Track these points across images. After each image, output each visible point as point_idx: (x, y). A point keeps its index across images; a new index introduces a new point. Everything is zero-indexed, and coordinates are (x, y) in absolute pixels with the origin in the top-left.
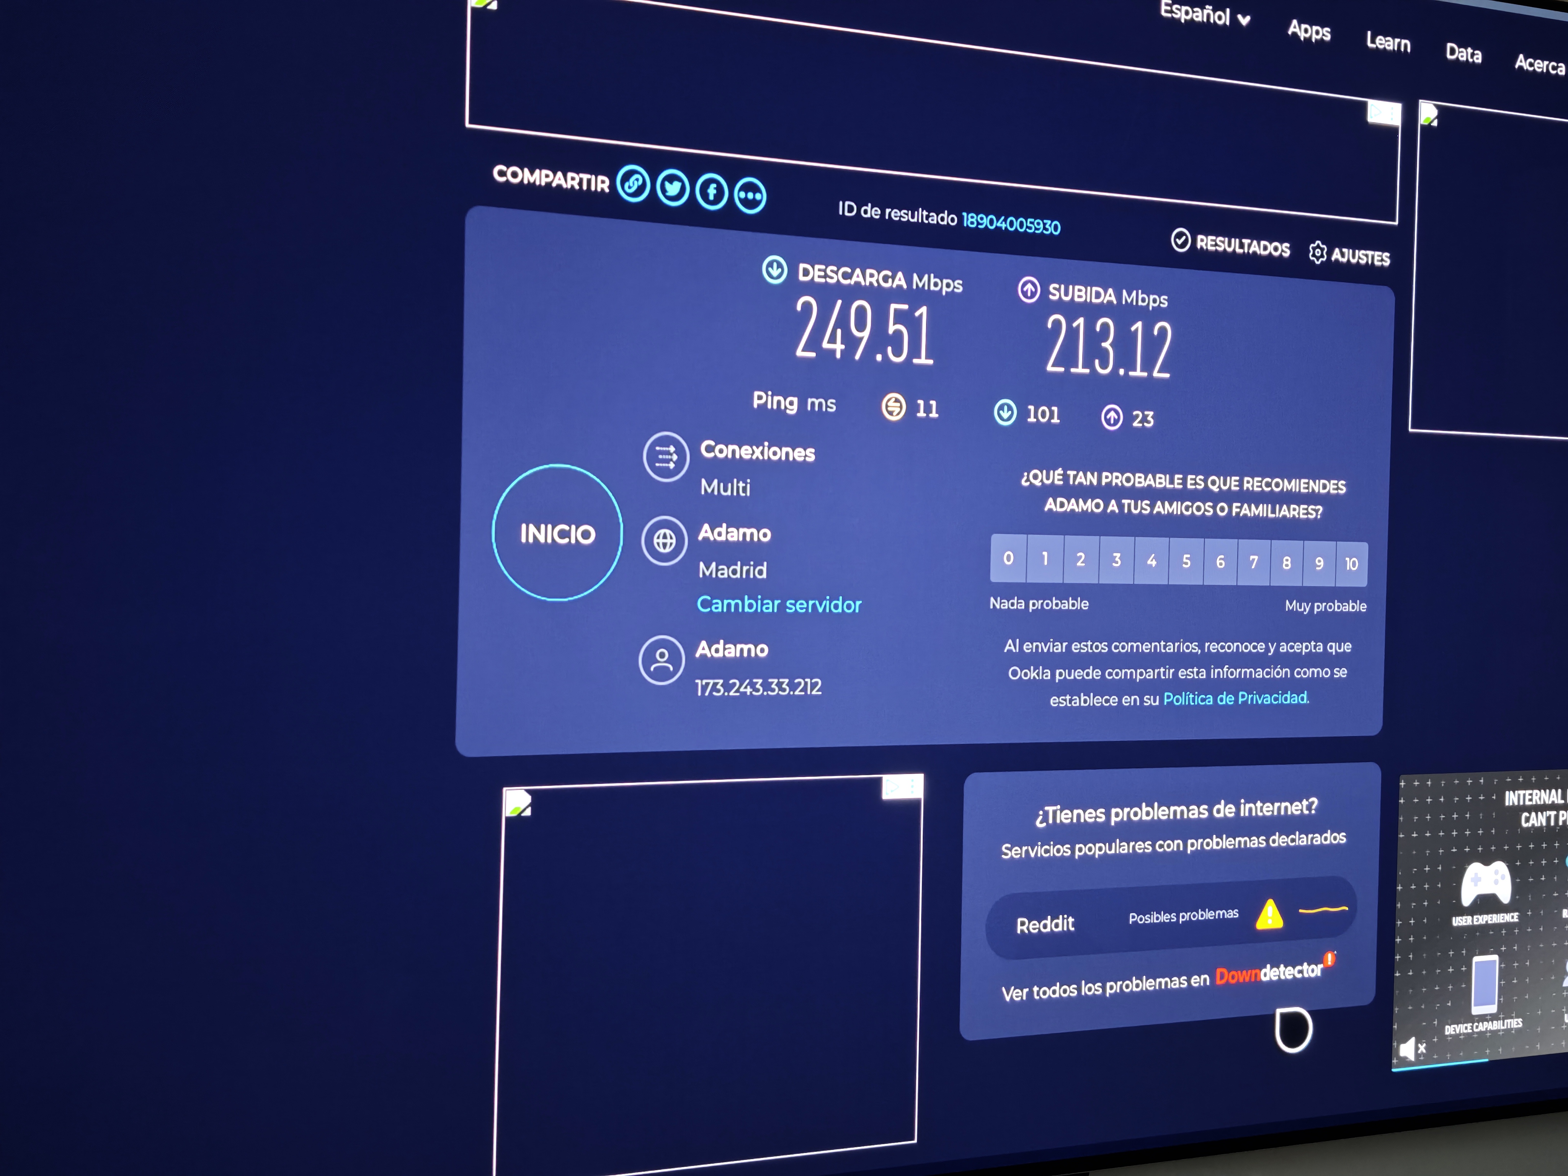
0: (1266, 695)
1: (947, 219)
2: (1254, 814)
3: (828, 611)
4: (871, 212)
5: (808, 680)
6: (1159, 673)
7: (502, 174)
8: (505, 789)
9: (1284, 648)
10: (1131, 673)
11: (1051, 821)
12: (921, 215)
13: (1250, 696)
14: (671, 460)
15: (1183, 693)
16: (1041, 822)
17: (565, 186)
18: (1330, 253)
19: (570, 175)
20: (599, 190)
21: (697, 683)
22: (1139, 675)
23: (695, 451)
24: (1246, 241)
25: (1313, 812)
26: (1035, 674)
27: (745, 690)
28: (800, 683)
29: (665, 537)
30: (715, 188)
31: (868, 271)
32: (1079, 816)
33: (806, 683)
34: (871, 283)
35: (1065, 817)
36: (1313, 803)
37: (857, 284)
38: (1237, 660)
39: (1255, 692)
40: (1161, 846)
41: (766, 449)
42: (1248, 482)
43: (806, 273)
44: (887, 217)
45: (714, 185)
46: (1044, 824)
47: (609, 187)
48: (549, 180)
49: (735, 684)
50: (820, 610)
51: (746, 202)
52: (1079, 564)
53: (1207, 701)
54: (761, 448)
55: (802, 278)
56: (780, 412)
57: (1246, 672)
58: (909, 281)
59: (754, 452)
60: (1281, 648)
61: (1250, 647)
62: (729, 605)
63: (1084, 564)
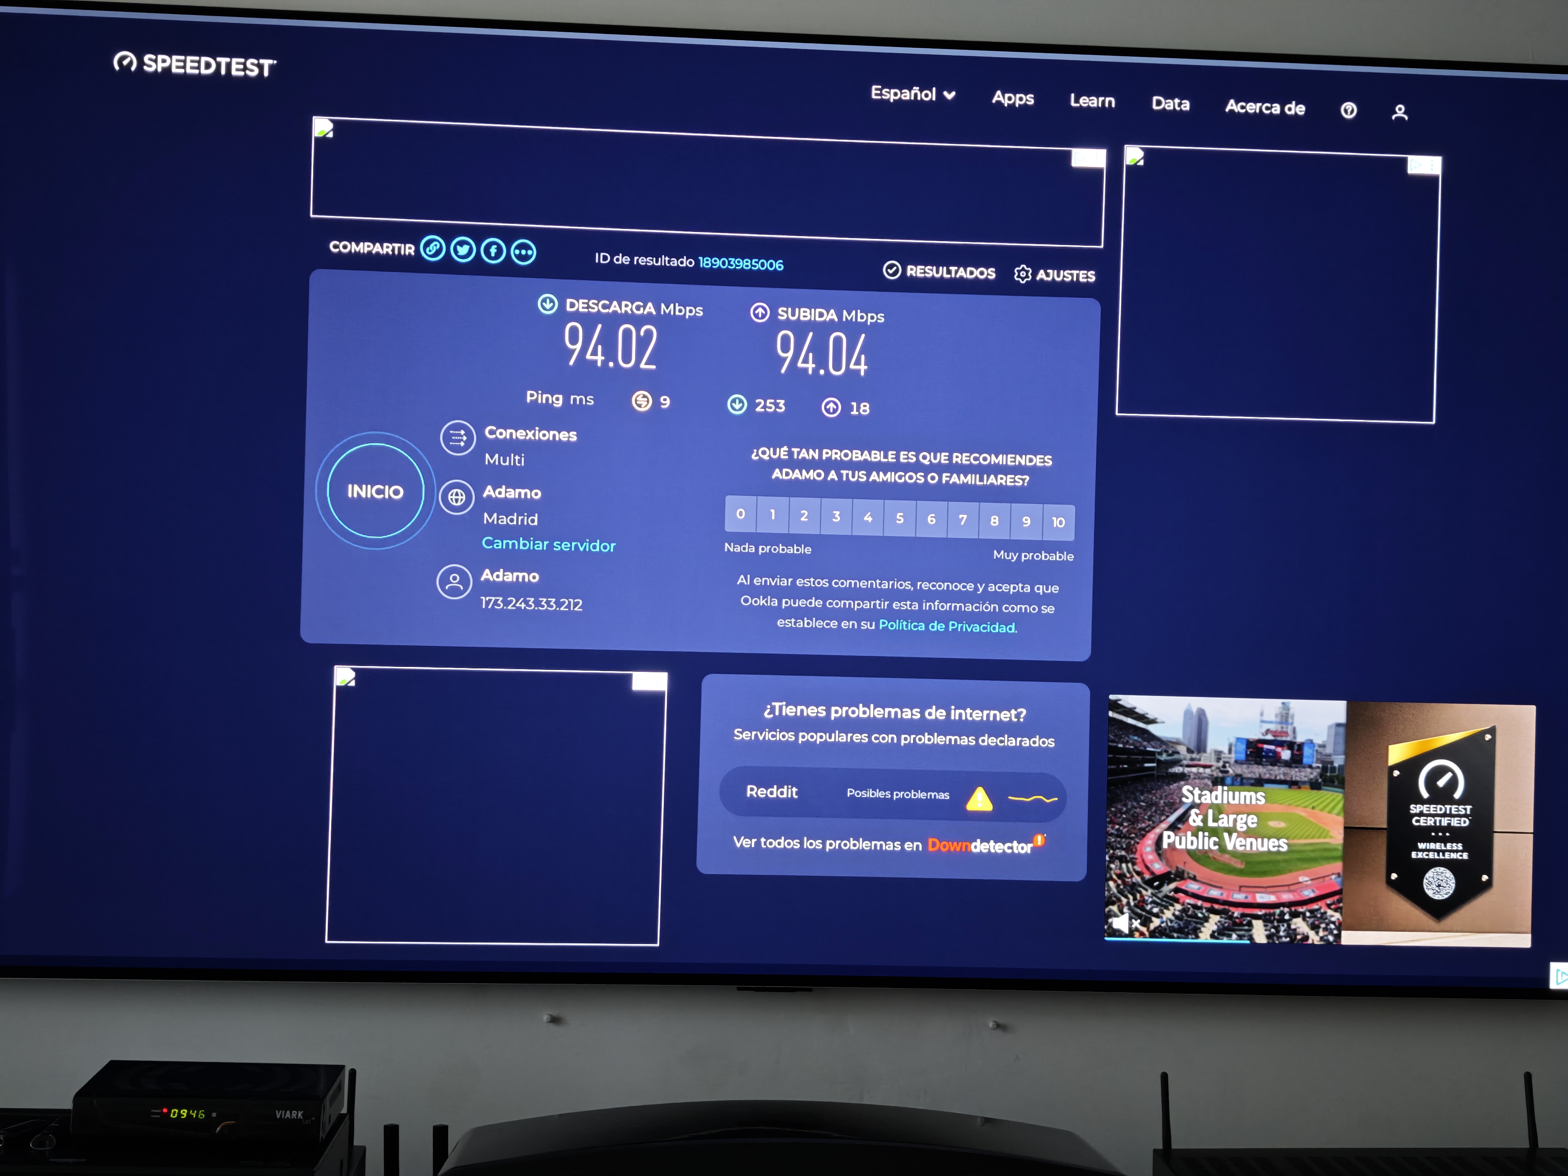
0: (975, 625)
1: (686, 262)
2: (964, 718)
3: (587, 550)
4: (622, 260)
5: (572, 600)
6: (875, 605)
7: (336, 247)
8: (335, 667)
9: (992, 588)
10: (850, 604)
11: (777, 713)
12: (664, 260)
13: (960, 625)
14: (462, 440)
15: (897, 621)
16: (769, 714)
17: (381, 252)
18: (1035, 274)
19: (385, 245)
20: (407, 254)
21: (482, 599)
22: (856, 605)
23: (481, 435)
24: (953, 269)
25: (1022, 720)
26: (764, 602)
27: (520, 606)
28: (564, 602)
29: (457, 494)
30: (495, 248)
31: (624, 303)
32: (802, 711)
33: (570, 602)
34: (626, 311)
35: (790, 711)
36: (1021, 713)
37: (615, 312)
38: (946, 596)
39: (964, 622)
40: (876, 738)
41: (537, 432)
42: (957, 457)
43: (572, 305)
44: (635, 263)
45: (496, 246)
46: (772, 716)
47: (415, 252)
48: (370, 249)
49: (512, 601)
50: (582, 549)
51: (520, 257)
52: (803, 519)
53: (919, 627)
54: (533, 431)
55: (568, 309)
56: (548, 406)
57: (955, 607)
58: (658, 308)
59: (527, 434)
60: (989, 588)
61: (960, 587)
62: (507, 544)
63: (807, 520)
